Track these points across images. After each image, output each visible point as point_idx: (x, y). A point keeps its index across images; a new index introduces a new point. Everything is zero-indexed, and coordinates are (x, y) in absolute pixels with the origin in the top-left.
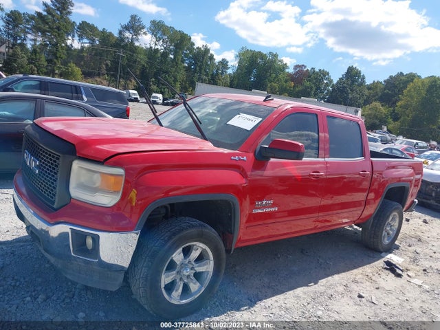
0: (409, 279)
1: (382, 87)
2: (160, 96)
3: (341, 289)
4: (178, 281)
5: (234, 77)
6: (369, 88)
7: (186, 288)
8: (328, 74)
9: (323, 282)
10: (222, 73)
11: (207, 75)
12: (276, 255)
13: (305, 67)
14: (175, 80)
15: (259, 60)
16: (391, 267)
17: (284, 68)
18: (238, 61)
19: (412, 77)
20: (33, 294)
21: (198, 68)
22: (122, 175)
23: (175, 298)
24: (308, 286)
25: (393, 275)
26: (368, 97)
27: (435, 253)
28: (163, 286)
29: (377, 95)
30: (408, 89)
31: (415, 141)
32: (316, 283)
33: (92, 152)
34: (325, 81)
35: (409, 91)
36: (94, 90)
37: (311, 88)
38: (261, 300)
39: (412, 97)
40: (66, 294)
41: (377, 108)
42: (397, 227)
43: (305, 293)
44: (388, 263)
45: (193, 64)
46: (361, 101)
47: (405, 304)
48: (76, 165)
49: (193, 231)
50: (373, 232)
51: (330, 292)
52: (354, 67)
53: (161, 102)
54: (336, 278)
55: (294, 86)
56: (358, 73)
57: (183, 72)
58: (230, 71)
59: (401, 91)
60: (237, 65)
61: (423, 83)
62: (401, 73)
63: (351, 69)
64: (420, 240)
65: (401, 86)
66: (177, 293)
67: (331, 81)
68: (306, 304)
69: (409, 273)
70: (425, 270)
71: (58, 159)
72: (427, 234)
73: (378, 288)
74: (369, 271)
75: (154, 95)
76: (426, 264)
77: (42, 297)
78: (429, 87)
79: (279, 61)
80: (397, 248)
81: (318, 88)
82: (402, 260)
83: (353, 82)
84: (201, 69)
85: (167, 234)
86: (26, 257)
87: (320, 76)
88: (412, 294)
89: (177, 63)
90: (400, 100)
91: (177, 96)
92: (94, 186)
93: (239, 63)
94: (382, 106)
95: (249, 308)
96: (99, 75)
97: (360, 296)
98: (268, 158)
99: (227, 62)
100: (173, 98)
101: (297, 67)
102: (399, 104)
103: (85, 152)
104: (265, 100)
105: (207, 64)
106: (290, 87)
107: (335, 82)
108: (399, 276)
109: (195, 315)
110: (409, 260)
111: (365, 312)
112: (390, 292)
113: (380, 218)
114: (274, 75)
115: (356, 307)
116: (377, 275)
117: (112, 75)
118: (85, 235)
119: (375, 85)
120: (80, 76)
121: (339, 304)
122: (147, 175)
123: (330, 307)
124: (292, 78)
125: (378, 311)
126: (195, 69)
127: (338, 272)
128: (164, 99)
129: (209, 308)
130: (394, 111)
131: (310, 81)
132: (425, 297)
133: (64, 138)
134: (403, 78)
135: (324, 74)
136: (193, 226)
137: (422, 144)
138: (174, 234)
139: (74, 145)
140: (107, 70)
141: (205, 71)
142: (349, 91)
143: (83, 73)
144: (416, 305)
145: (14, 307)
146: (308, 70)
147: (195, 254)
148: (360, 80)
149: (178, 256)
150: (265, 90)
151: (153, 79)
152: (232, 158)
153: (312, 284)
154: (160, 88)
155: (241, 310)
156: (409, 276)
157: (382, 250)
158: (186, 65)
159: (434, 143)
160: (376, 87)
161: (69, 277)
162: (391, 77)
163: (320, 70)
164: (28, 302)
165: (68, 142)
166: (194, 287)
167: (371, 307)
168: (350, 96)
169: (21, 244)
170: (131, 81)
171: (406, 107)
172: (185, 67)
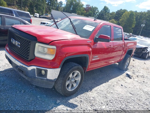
0: (134, 79)
1: (115, 14)
2: (38, 14)
3: (116, 83)
4: (70, 83)
5: (65, 8)
6: (111, 14)
7: (72, 86)
8: (97, 8)
9: (110, 81)
10: (60, 6)
11: (55, 7)
12: (93, 73)
13: (90, 6)
14: (43, 9)
15: (74, 2)
16: (128, 76)
17: (82, 6)
18: (66, 2)
19: (125, 11)
20: (19, 90)
21: (52, 4)
22: (55, 49)
23: (69, 89)
24: (106, 83)
25: (129, 78)
26: (110, 17)
27: (139, 70)
28: (66, 86)
29: (113, 17)
30: (123, 15)
31: (126, 33)
32: (108, 82)
33: (44, 40)
34: (96, 11)
35: (124, 16)
36: (18, 12)
37: (92, 13)
38: (93, 88)
39: (124, 18)
40: (31, 90)
41: (113, 21)
42: (128, 63)
43: (106, 85)
44: (127, 74)
45: (50, 3)
46: (108, 19)
47: (135, 87)
48: (37, 44)
49: (76, 67)
50: (122, 65)
51: (113, 84)
52: (106, 6)
53: (38, 16)
54: (113, 80)
55: (86, 13)
56: (107, 9)
57: (46, 5)
58: (63, 6)
59: (121, 15)
60: (66, 4)
61: (128, 13)
62: (121, 9)
63: (105, 7)
64: (133, 66)
65: (121, 14)
66: (70, 87)
67: (99, 11)
68: (107, 89)
69: (133, 77)
70: (137, 76)
71: (30, 42)
72: (135, 64)
73: (126, 83)
74: (122, 77)
75: (36, 14)
76: (137, 74)
77: (23, 91)
78: (130, 14)
79: (81, 3)
80: (128, 69)
81: (94, 13)
82: (130, 73)
83: (106, 12)
84: (53, 5)
85: (68, 68)
86: (11, 77)
87: (95, 9)
88: (136, 84)
89: (43, 2)
90: (121, 19)
91: (44, 14)
92: (45, 53)
93: (67, 3)
94: (115, 21)
95: (91, 91)
96: (13, 5)
97: (122, 85)
98: (97, 41)
99: (62, 2)
100: (43, 15)
101: (87, 5)
102: (120, 20)
103: (41, 40)
104: (94, 20)
105: (55, 3)
106: (85, 13)
107: (100, 12)
108: (131, 78)
109: (75, 94)
110: (132, 73)
111: (124, 90)
112: (129, 84)
113: (125, 60)
114: (79, 8)
115: (121, 89)
116: (124, 78)
117: (19, 6)
118: (41, 70)
119: (113, 13)
120: (6, 5)
121: (117, 88)
122: (63, 48)
123: (114, 89)
124: (85, 9)
125: (128, 90)
126: (51, 4)
127: (113, 78)
128: (40, 16)
129: (78, 91)
130: (118, 22)
131: (91, 11)
132: (140, 84)
133: (31, 34)
134: (122, 11)
135: (96, 8)
136: (76, 66)
137: (128, 34)
138: (70, 68)
139: (36, 37)
140: (16, 3)
141: (54, 5)
142: (104, 15)
143: (7, 4)
144: (138, 87)
145: (14, 95)
146: (90, 7)
147: (75, 75)
148: (108, 11)
149: (71, 76)
150: (76, 13)
151: (35, 8)
152: (88, 42)
153: (107, 82)
154: (38, 11)
155: (88, 92)
156: (133, 78)
157: (124, 70)
158: (47, 3)
159: (131, 34)
160: (113, 14)
161: (34, 84)
162: (118, 10)
163: (95, 7)
164: (18, 93)
165: (33, 36)
166: (75, 85)
167: (126, 89)
168: (105, 17)
169: (8, 72)
170: (26, 8)
171: (122, 21)
172: (46, 4)
